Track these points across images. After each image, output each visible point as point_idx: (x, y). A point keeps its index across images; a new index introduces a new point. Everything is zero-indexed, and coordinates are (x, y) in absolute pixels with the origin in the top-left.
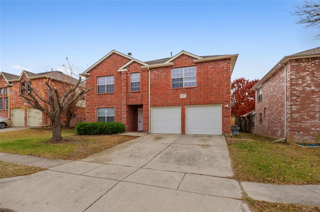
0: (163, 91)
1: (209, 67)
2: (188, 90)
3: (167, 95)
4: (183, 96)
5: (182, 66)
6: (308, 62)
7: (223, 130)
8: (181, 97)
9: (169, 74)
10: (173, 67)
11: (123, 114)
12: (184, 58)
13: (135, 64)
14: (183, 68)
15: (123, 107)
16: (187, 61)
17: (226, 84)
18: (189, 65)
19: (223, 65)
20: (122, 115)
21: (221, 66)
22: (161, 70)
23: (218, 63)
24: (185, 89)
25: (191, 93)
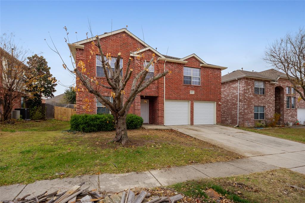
0: (176, 86)
1: (209, 72)
2: (195, 88)
3: (180, 90)
4: (192, 92)
5: (191, 66)
6: (251, 80)
7: (217, 121)
8: (191, 93)
9: (181, 71)
10: (185, 66)
11: (136, 105)
12: (193, 59)
13: (150, 53)
14: (192, 69)
15: (137, 98)
16: (195, 63)
17: (219, 87)
18: (196, 67)
19: (217, 73)
20: (136, 107)
21: (216, 73)
22: (175, 66)
23: (215, 70)
24: (193, 87)
25: (198, 91)
